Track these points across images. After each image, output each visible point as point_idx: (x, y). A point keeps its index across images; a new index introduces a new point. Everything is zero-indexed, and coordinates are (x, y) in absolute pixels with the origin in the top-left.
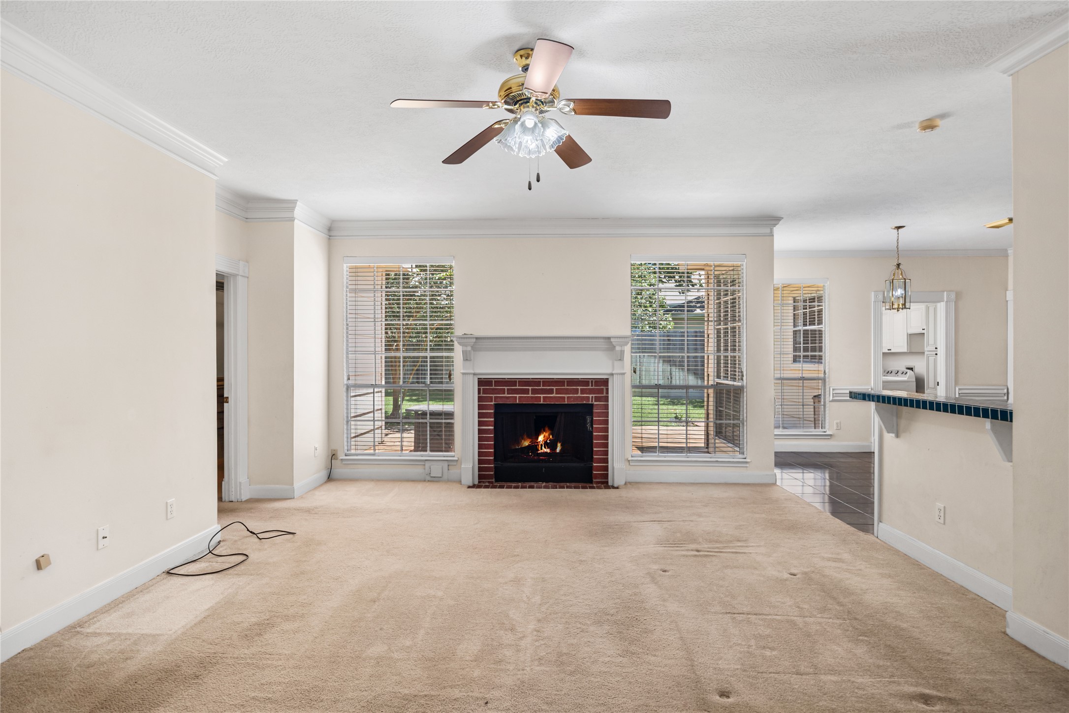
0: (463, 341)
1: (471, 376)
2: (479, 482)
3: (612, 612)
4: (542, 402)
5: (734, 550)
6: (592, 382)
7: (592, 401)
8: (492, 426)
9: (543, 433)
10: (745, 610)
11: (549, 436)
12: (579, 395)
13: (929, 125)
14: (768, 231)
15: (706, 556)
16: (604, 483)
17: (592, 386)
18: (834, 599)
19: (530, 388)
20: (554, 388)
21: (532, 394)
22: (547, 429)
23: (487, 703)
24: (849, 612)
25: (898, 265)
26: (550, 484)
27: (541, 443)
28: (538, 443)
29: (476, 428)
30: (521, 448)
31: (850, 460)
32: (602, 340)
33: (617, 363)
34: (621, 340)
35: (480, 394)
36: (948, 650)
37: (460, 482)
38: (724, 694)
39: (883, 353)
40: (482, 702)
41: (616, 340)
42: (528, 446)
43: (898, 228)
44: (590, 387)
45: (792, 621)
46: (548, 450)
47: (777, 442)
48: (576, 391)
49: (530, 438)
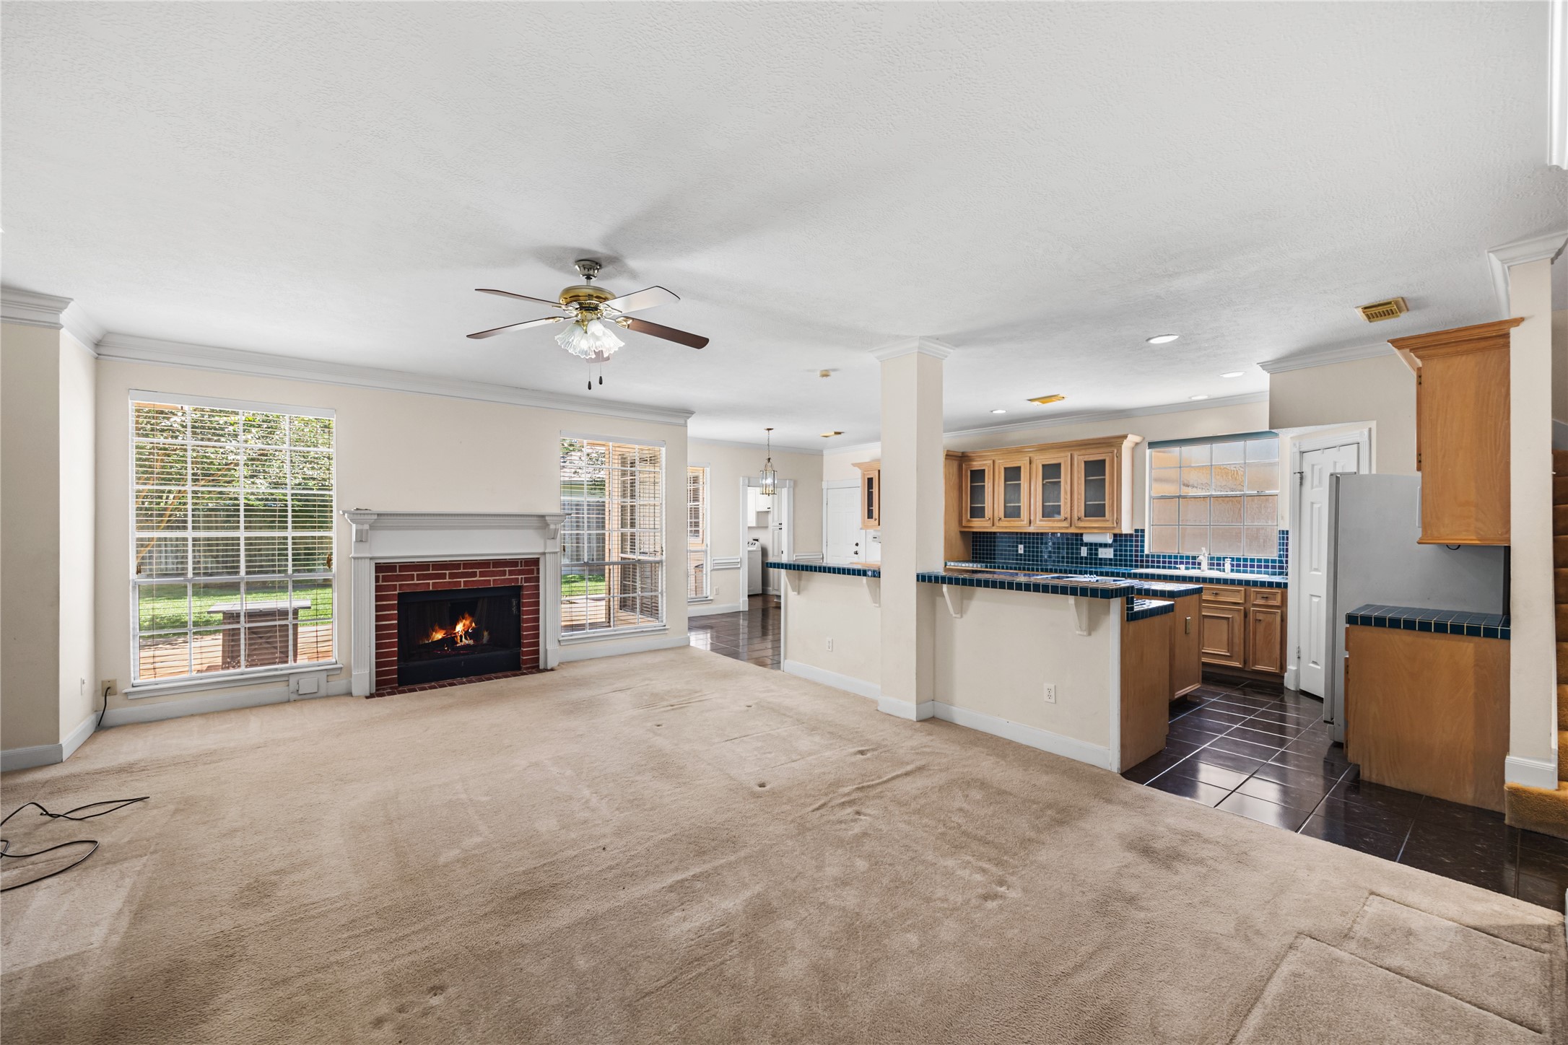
0: (356, 517)
1: (368, 561)
2: (377, 690)
3: (643, 763)
4: (462, 587)
5: (697, 700)
6: (521, 562)
7: (521, 583)
8: (395, 620)
9: (462, 622)
10: (736, 736)
11: (471, 623)
12: (507, 577)
13: (825, 374)
14: (683, 422)
15: (681, 708)
16: (535, 667)
17: (521, 566)
18: (784, 715)
19: (447, 572)
20: (478, 570)
21: (449, 578)
22: (467, 616)
23: (604, 849)
24: (797, 720)
25: (769, 459)
26: (473, 678)
27: (460, 633)
28: (455, 633)
29: (373, 623)
30: (433, 642)
31: (728, 620)
32: (535, 519)
33: (549, 542)
34: (556, 518)
35: (378, 582)
36: (858, 726)
37: (350, 694)
38: (762, 785)
39: (749, 528)
40: (600, 850)
41: (551, 518)
42: (441, 639)
43: (769, 429)
44: (519, 568)
45: (769, 734)
46: (471, 642)
47: (690, 608)
48: (504, 573)
49: (443, 629)
